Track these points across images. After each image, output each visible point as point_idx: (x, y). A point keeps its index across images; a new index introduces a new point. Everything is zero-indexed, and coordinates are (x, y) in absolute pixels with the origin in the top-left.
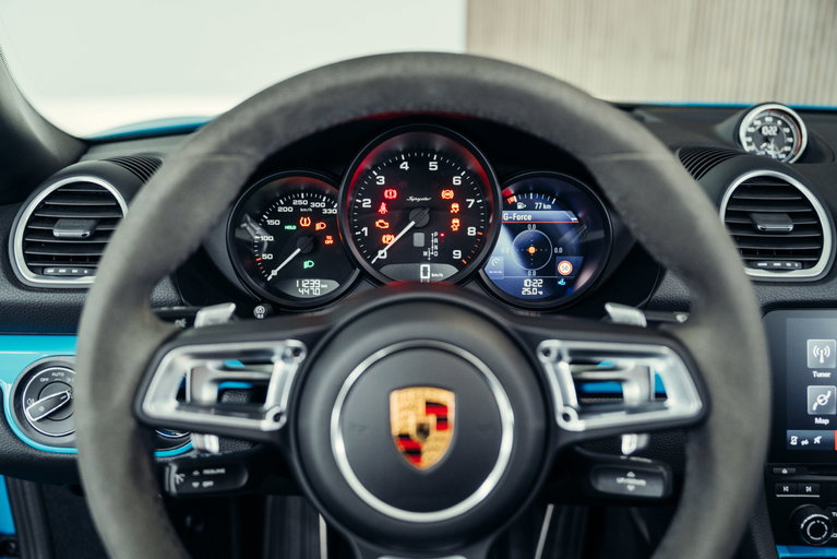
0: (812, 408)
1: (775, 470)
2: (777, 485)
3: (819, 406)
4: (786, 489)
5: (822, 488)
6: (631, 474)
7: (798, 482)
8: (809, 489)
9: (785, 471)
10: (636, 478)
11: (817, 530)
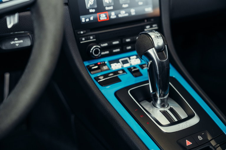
0: (88, 6)
1: (78, 33)
2: (80, 38)
3: (90, 5)
4: (83, 39)
5: (96, 36)
6: (16, 39)
7: (87, 36)
8: (91, 38)
9: (82, 32)
10: (18, 40)
11: (96, 52)
